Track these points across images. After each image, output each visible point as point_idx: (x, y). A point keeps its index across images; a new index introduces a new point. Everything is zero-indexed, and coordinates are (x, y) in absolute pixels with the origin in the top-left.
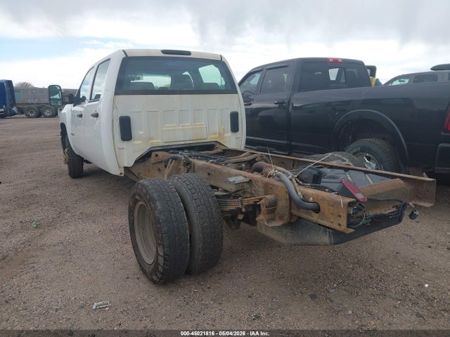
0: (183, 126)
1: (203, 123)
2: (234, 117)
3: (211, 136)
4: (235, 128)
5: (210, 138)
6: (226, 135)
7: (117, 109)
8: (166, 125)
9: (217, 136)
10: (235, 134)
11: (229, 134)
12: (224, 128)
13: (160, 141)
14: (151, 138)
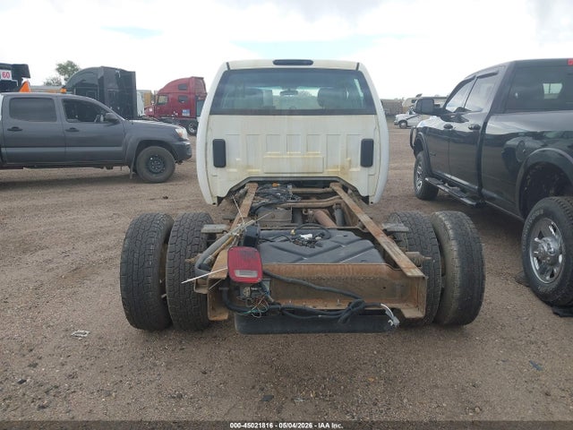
0: (290, 154)
1: (320, 152)
3: (329, 170)
5: (328, 172)
6: (354, 170)
7: (211, 130)
8: (269, 153)
9: (339, 170)
10: (366, 169)
11: (357, 169)
12: (350, 161)
13: (259, 171)
14: (248, 167)
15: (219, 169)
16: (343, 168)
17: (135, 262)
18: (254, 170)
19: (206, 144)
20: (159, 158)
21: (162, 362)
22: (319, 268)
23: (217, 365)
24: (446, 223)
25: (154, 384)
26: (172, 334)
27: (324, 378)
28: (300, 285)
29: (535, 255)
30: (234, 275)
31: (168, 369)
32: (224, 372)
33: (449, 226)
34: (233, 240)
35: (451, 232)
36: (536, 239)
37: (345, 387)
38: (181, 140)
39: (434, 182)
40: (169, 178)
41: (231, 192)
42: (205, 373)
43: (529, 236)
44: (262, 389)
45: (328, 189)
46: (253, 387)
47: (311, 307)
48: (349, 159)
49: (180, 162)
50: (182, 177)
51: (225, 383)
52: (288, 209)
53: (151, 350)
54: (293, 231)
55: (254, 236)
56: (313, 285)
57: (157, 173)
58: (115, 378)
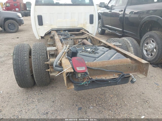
0: (66, 20)
1: (76, 19)
2: (91, 17)
3: (79, 25)
4: (91, 22)
5: (79, 26)
6: (87, 25)
7: (36, 11)
8: (58, 20)
9: (83, 25)
10: (91, 25)
11: (89, 24)
12: (86, 22)
13: (56, 27)
14: (51, 25)
15: (40, 26)
16: (84, 25)
17: (19, 64)
18: (53, 26)
19: (35, 17)
20: (13, 24)
21: (36, 100)
22: (106, 63)
23: (57, 98)
24: (128, 41)
25: (35, 110)
26: (36, 88)
27: (96, 98)
28: (99, 70)
29: (145, 49)
30: (77, 70)
31: (39, 102)
32: (61, 101)
33: (129, 42)
34: (65, 53)
35: (130, 44)
36: (145, 45)
37: (105, 100)
38: (20, 17)
39: (105, 29)
40: (17, 31)
41: (46, 35)
42: (54, 102)
43: (143, 44)
44: (77, 105)
45: (81, 32)
46: (73, 105)
47: (104, 78)
48: (86, 21)
49: (20, 25)
50: (21, 31)
51: (62, 105)
52: (72, 39)
53: (30, 95)
54: (83, 48)
55: (75, 51)
56: (105, 70)
57: (13, 29)
58: (19, 109)
